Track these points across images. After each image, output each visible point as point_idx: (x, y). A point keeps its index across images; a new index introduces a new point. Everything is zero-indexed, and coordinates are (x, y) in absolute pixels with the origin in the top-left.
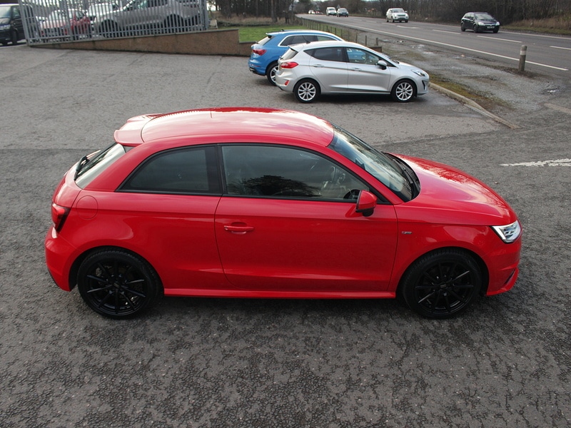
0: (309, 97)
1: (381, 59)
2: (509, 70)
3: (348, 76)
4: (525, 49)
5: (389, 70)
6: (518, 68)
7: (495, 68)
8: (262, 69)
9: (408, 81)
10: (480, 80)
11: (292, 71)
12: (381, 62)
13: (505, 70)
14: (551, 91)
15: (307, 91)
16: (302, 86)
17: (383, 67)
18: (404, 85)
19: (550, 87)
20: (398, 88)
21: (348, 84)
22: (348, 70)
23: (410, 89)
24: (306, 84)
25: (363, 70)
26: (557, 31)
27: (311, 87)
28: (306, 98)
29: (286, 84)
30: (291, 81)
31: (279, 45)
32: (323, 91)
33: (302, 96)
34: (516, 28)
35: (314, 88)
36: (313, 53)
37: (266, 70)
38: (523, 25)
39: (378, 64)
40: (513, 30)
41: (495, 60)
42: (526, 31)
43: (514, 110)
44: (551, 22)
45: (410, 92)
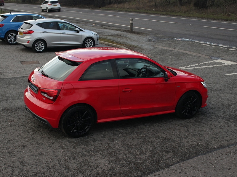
0: (41, 49)
1: (76, 27)
2: (125, 31)
3: (61, 37)
4: (132, 20)
5: (81, 33)
6: (129, 30)
7: (117, 30)
8: (2, 35)
9: (90, 38)
10: (116, 37)
11: (31, 36)
12: (76, 29)
13: (123, 31)
14: (152, 40)
15: (40, 46)
16: (37, 43)
17: (78, 32)
18: (88, 40)
19: (150, 38)
20: (86, 42)
21: (61, 41)
22: (60, 34)
23: (91, 42)
24: (39, 42)
25: (68, 33)
26: (131, 10)
27: (42, 44)
28: (39, 50)
29: (28, 43)
30: (31, 41)
31: (11, 21)
32: (48, 45)
33: (37, 49)
34: (108, 9)
35: (43, 44)
36: (41, 25)
37: (5, 36)
38: (112, 7)
39: (75, 30)
40: (108, 10)
41: (113, 26)
42: (115, 10)
43: (143, 49)
44: (126, 5)
45: (91, 44)
